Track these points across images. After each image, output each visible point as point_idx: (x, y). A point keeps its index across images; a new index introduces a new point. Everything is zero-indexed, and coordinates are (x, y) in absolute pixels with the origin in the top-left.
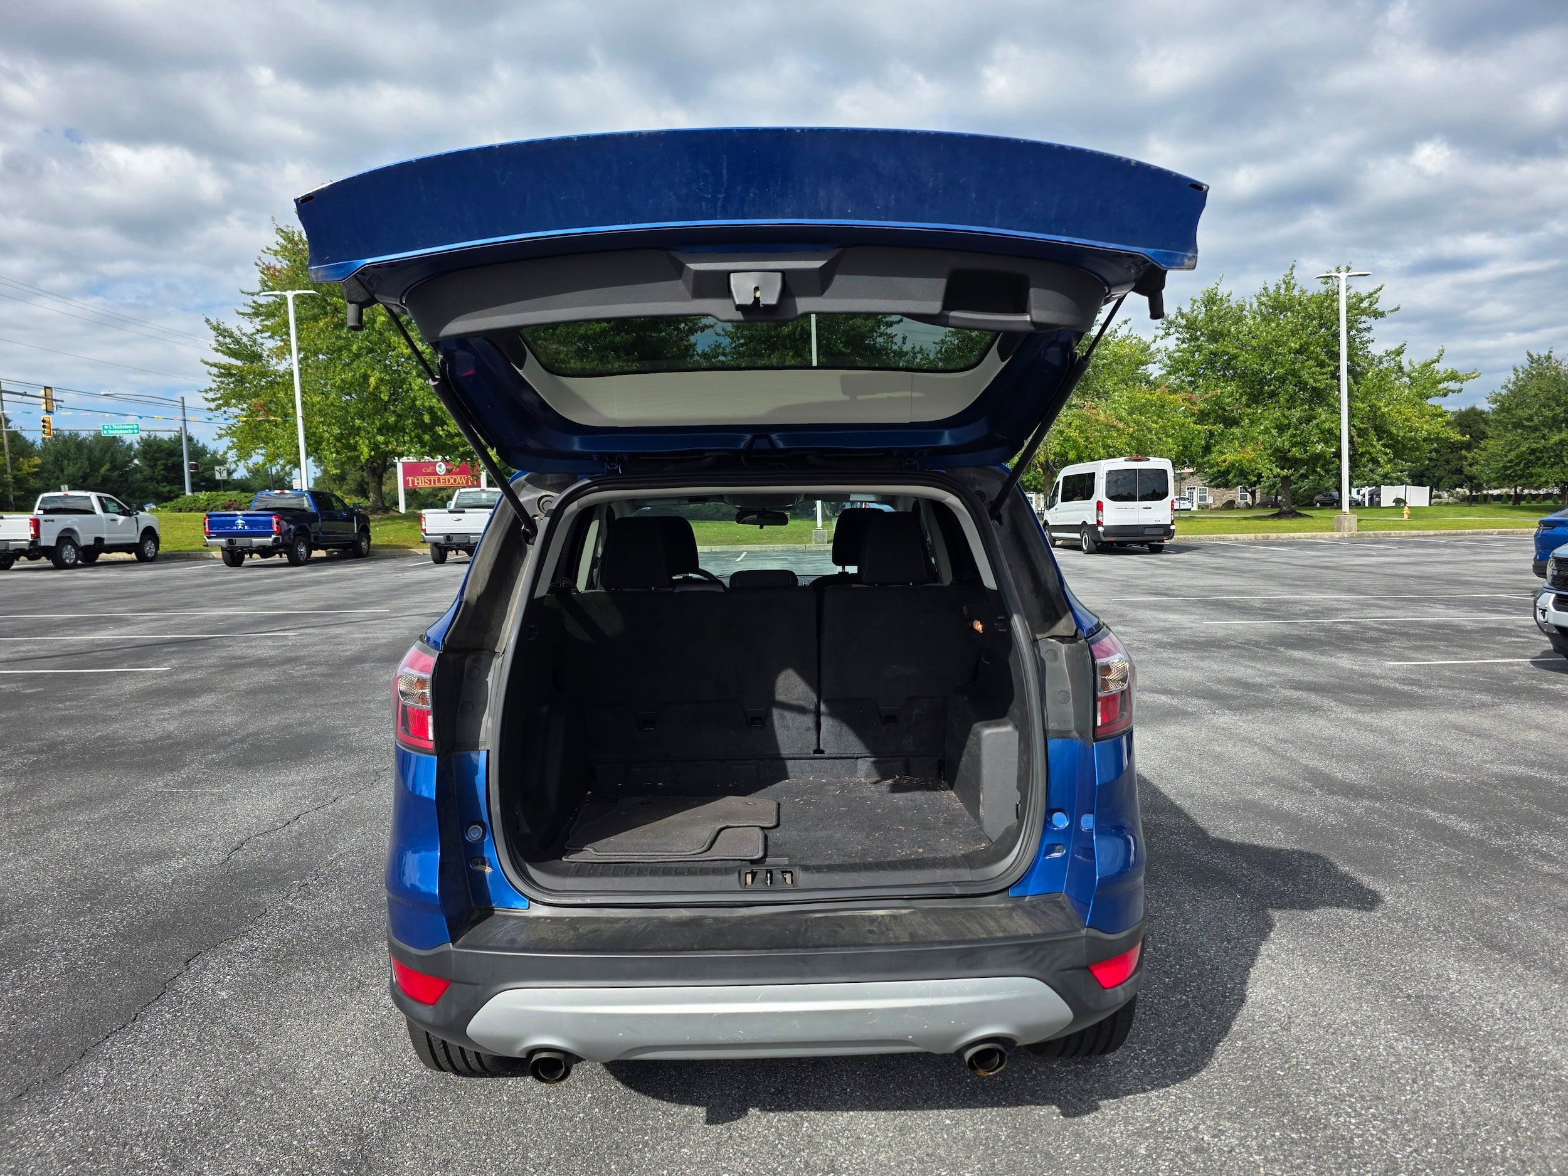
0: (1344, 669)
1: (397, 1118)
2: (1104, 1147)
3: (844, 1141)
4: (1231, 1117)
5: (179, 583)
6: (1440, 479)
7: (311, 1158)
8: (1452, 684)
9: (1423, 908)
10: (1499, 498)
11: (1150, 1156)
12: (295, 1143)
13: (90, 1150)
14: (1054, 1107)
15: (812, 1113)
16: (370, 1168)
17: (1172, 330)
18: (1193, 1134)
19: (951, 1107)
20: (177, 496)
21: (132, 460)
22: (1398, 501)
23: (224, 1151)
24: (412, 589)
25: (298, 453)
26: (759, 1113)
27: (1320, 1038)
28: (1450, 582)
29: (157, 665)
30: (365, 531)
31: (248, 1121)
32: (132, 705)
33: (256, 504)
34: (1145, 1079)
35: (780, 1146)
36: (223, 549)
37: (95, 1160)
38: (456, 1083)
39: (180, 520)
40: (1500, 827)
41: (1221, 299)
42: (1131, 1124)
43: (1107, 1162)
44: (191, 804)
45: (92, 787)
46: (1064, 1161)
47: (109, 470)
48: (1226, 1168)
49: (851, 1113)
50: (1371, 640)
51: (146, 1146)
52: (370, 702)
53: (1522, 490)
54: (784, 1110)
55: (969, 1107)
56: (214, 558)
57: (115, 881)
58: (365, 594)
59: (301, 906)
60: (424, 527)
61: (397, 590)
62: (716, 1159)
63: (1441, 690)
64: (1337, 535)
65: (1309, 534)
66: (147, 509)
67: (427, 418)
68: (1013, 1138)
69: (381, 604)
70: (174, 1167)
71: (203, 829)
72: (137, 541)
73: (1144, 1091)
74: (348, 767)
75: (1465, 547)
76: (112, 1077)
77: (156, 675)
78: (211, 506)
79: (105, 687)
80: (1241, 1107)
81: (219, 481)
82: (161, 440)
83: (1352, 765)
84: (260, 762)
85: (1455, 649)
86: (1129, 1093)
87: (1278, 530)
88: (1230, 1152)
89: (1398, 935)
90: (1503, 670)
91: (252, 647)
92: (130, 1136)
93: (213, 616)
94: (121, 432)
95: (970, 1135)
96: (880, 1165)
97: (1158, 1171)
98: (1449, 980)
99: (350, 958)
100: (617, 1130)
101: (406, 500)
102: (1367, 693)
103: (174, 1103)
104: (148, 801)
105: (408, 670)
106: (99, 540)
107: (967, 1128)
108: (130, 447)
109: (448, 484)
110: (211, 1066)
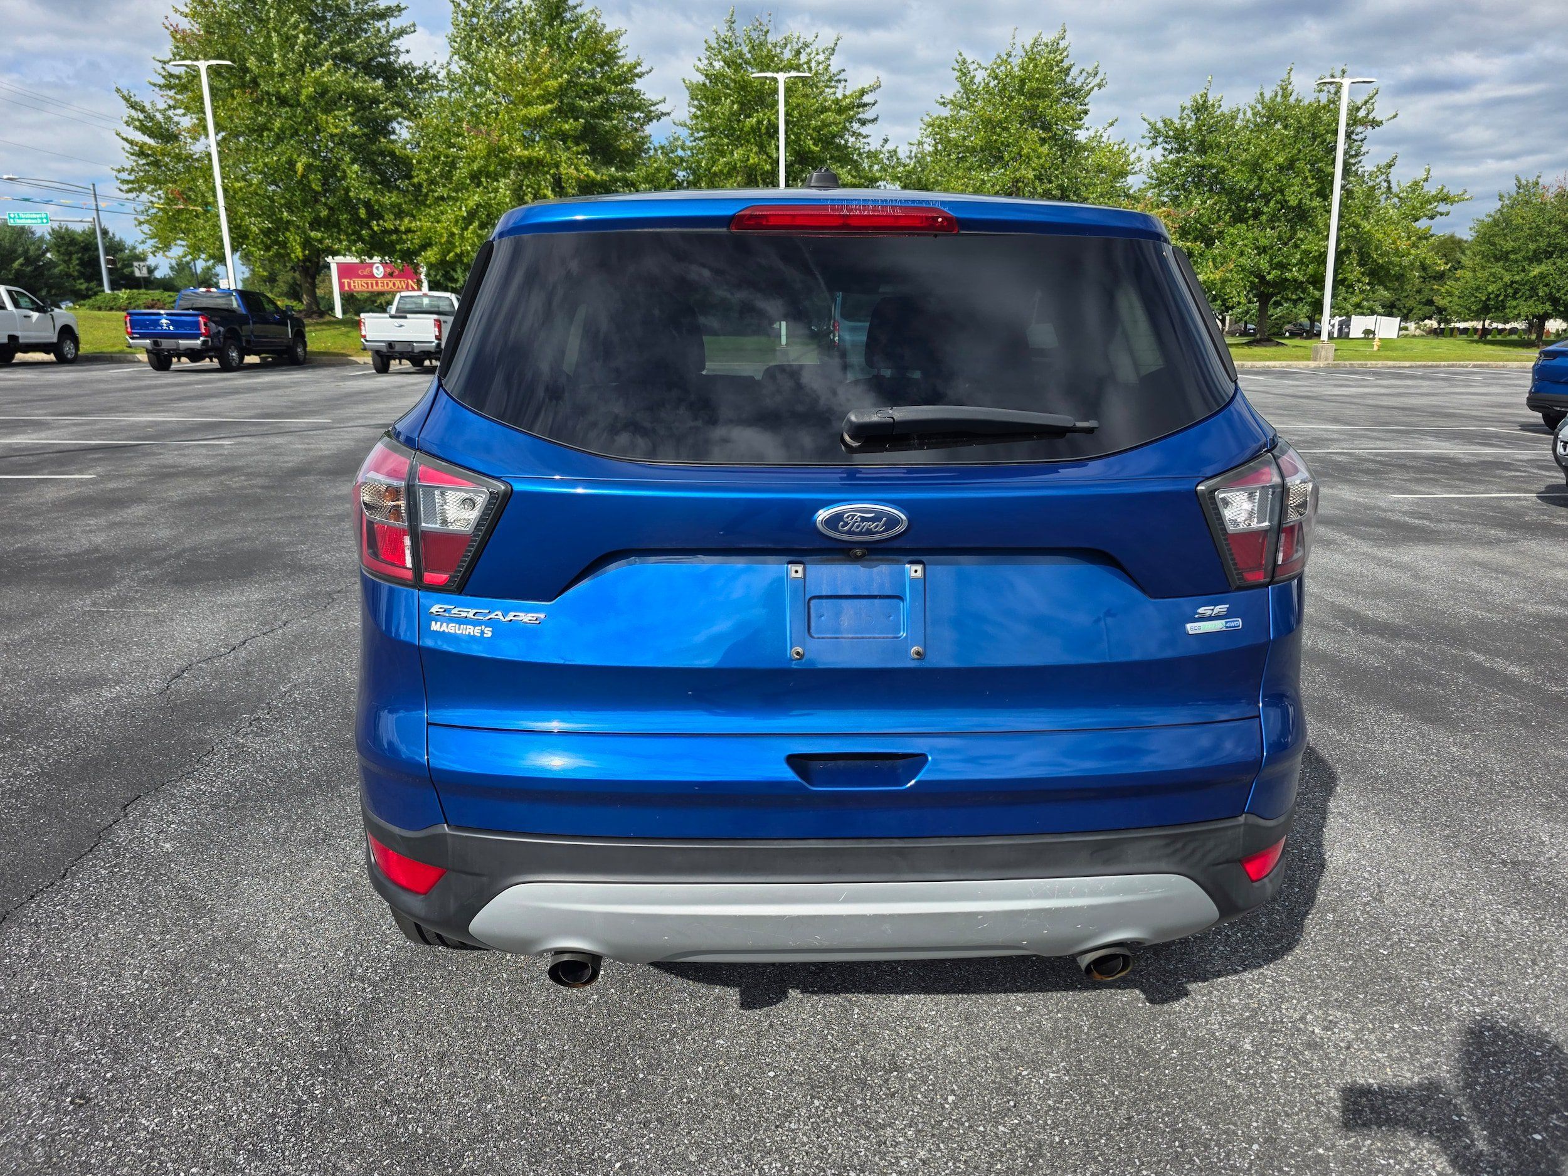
0: (1349, 502)
1: (379, 1000)
2: (1203, 1041)
3: (903, 1032)
4: (1340, 1005)
5: (102, 386)
6: (1410, 311)
7: (280, 1049)
8: (1462, 518)
9: (1494, 760)
10: (1465, 331)
11: (1258, 1053)
12: (260, 1030)
13: (13, 1038)
14: (1137, 991)
15: (862, 996)
16: (351, 1062)
17: (1160, 140)
18: (1302, 1026)
19: (1019, 990)
20: (96, 294)
21: (44, 253)
22: (1367, 332)
23: (175, 1039)
24: (355, 398)
25: (222, 247)
26: (800, 996)
27: (1417, 911)
28: (1435, 414)
29: (81, 472)
30: (300, 336)
31: (203, 1002)
32: (54, 515)
33: (181, 302)
34: (1233, 959)
35: (830, 1037)
36: (148, 351)
37: (19, 1051)
38: (446, 957)
39: (99, 319)
40: (1551, 671)
41: (1213, 105)
42: (1229, 1013)
43: (1210, 1060)
44: (123, 626)
45: (12, 603)
46: (1161, 1058)
47: (22, 265)
48: (1348, 1068)
49: (907, 997)
50: (1368, 472)
51: (81, 1033)
52: (317, 517)
53: (1490, 325)
54: (829, 992)
55: (1041, 990)
56: (139, 361)
57: (39, 712)
58: (304, 403)
59: (254, 744)
60: (363, 333)
61: (338, 399)
62: (758, 1053)
63: (1453, 525)
64: (1312, 364)
65: (1284, 363)
66: (63, 306)
67: (363, 213)
68: (1097, 1029)
69: (322, 414)
70: (115, 1060)
71: (138, 654)
72: (55, 340)
73: (1236, 972)
74: (298, 588)
75: (1443, 379)
76: (39, 947)
77: (81, 483)
78: (133, 305)
79: (24, 494)
80: (1348, 993)
81: (139, 278)
82: (74, 232)
83: (1379, 602)
84: (199, 581)
85: (1457, 483)
86: (1219, 975)
87: (1253, 358)
88: (1348, 1048)
89: (1475, 791)
90: (1511, 505)
91: (185, 455)
92: (62, 1021)
93: (141, 422)
94: (29, 221)
95: (1047, 1025)
96: (950, 1062)
97: (1271, 1071)
98: (1542, 843)
99: (313, 805)
100: (638, 1016)
101: (343, 305)
102: (1378, 526)
103: (113, 979)
104: (74, 621)
105: (373, 475)
106: (12, 338)
107: (1042, 1016)
108: (41, 239)
109: (386, 289)
110: (156, 934)
